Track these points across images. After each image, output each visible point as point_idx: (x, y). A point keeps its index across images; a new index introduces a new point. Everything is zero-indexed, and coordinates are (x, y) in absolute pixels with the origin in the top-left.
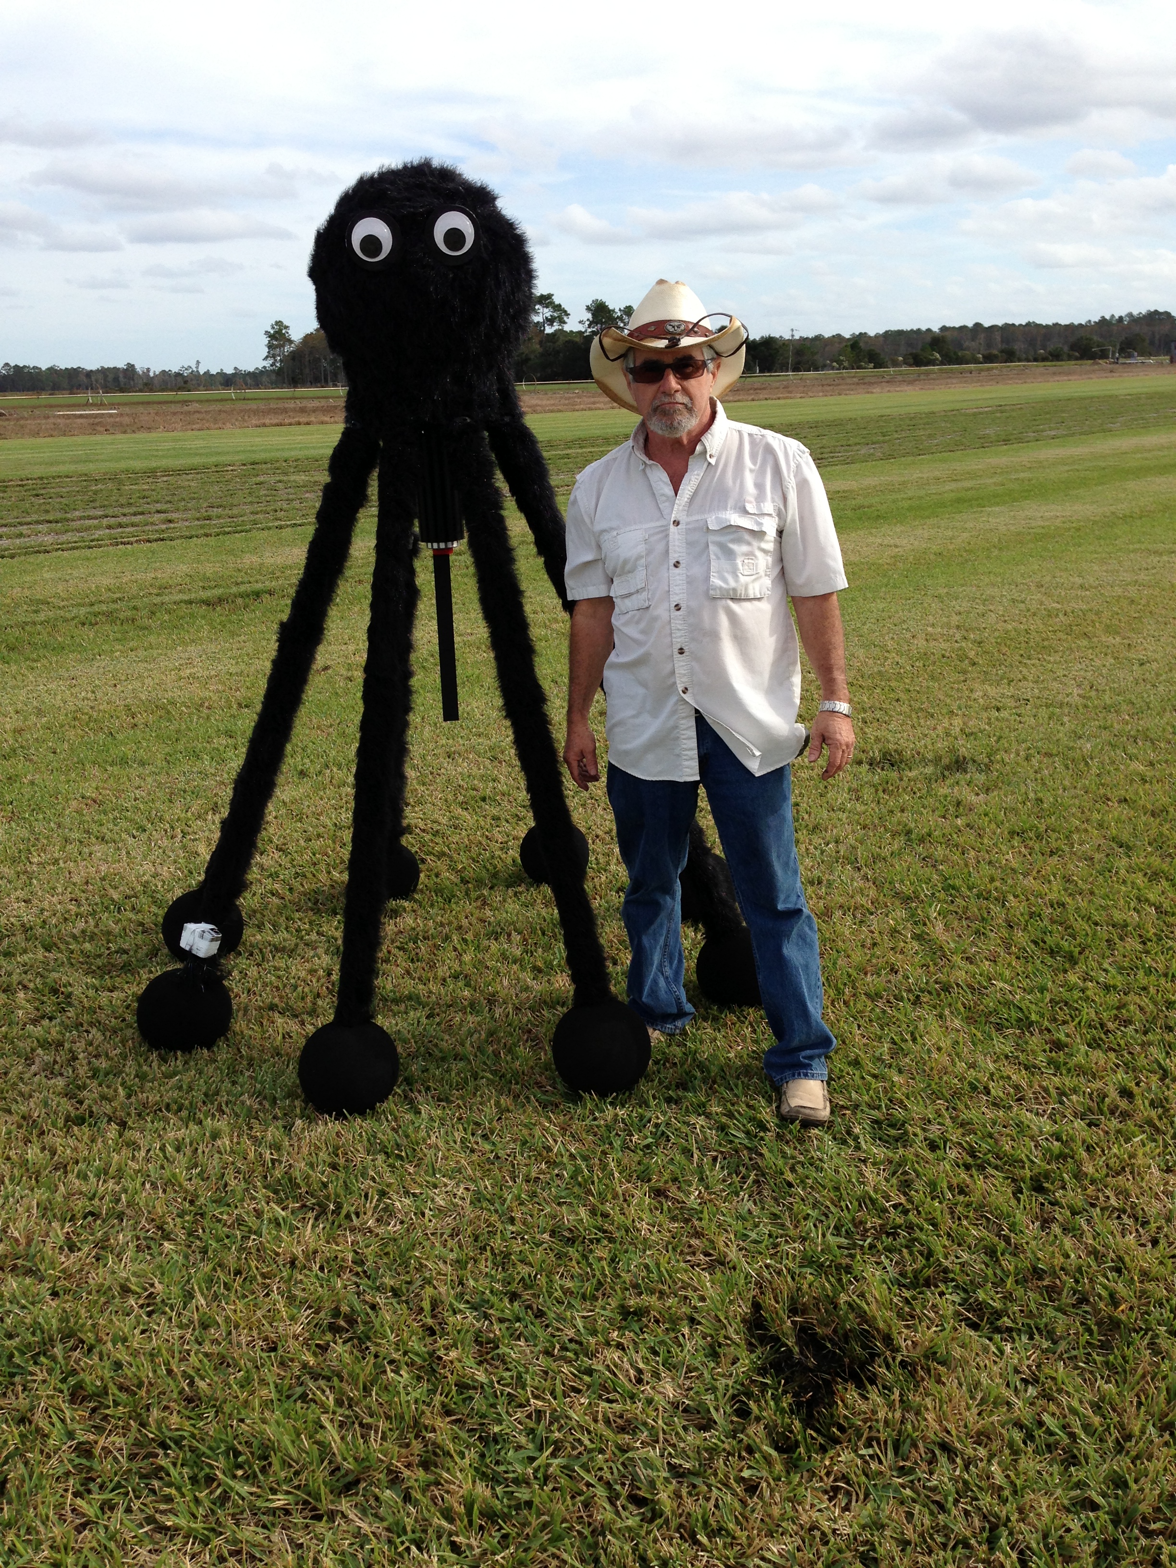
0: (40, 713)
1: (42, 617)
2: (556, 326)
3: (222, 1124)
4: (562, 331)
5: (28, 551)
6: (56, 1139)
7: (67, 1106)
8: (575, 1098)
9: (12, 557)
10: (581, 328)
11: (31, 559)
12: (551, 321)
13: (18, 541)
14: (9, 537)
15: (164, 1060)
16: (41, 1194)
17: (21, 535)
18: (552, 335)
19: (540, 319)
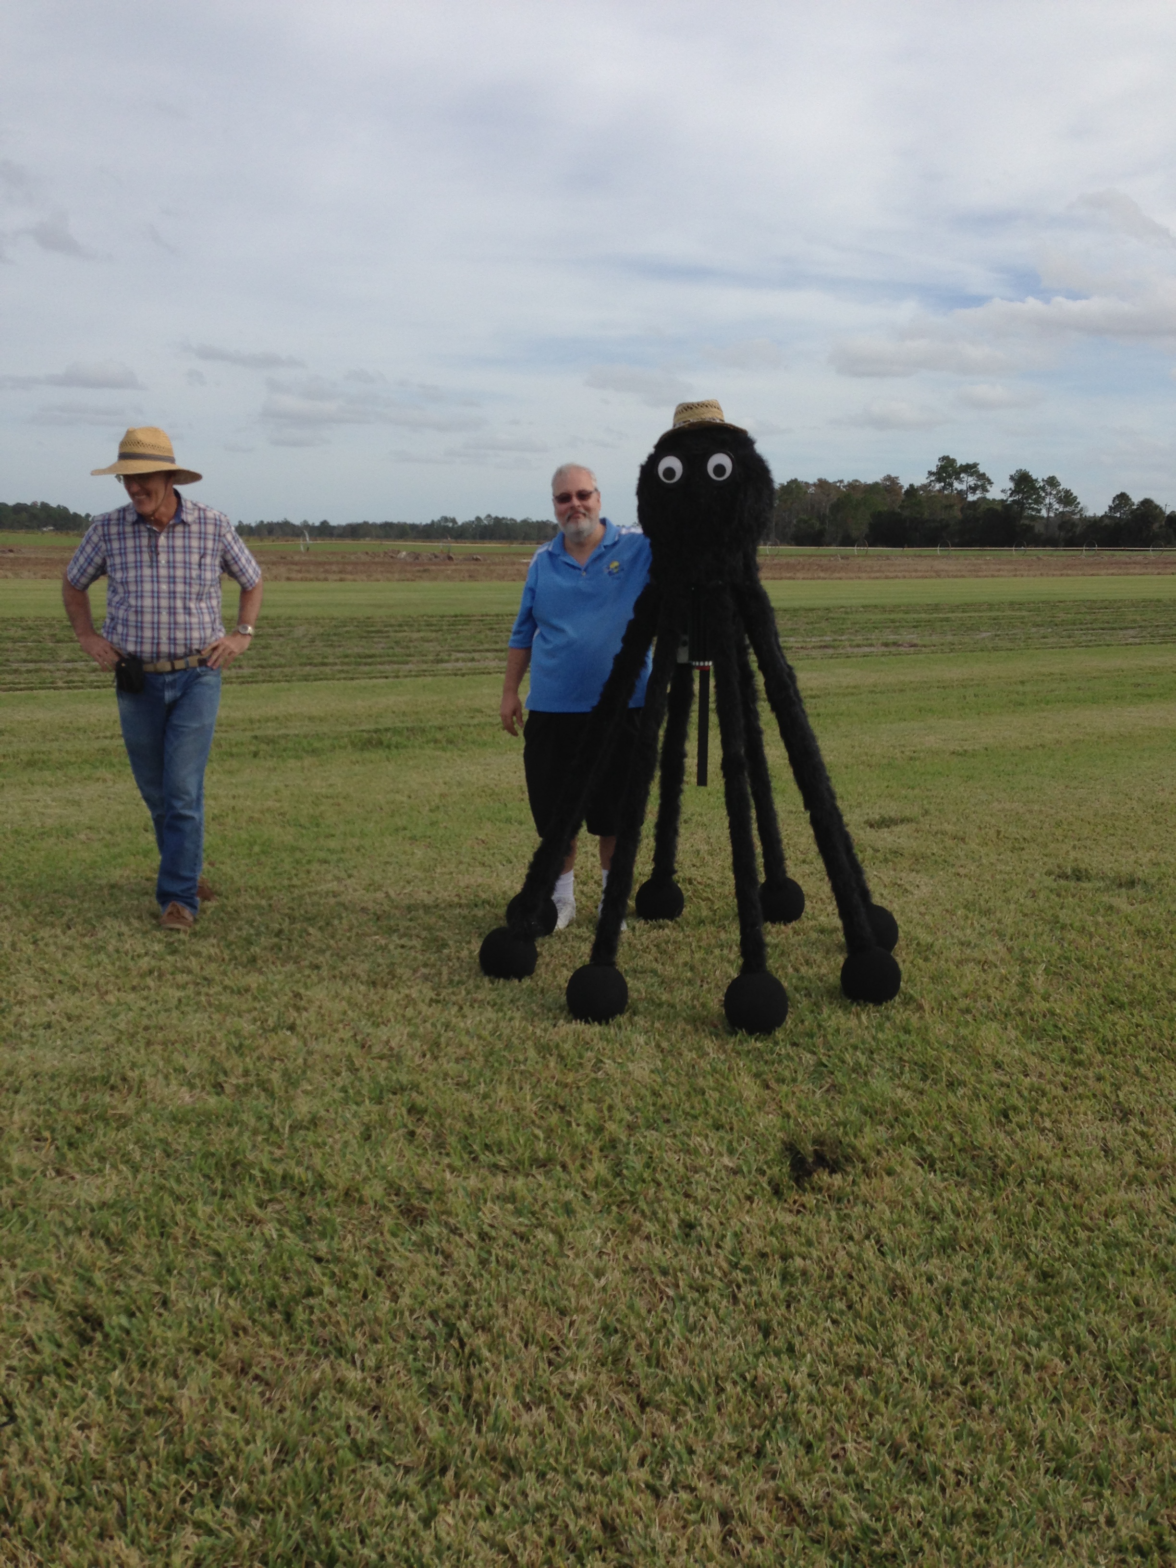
0: (459, 784)
1: (476, 721)
2: (978, 495)
3: (518, 1015)
4: (984, 499)
5: (474, 672)
6: (423, 1008)
7: (432, 994)
8: (733, 1033)
9: (463, 675)
10: (1003, 497)
11: (477, 678)
12: (973, 489)
13: (469, 664)
14: (464, 660)
15: (492, 983)
16: (410, 1029)
17: (473, 660)
18: (974, 502)
19: (963, 487)
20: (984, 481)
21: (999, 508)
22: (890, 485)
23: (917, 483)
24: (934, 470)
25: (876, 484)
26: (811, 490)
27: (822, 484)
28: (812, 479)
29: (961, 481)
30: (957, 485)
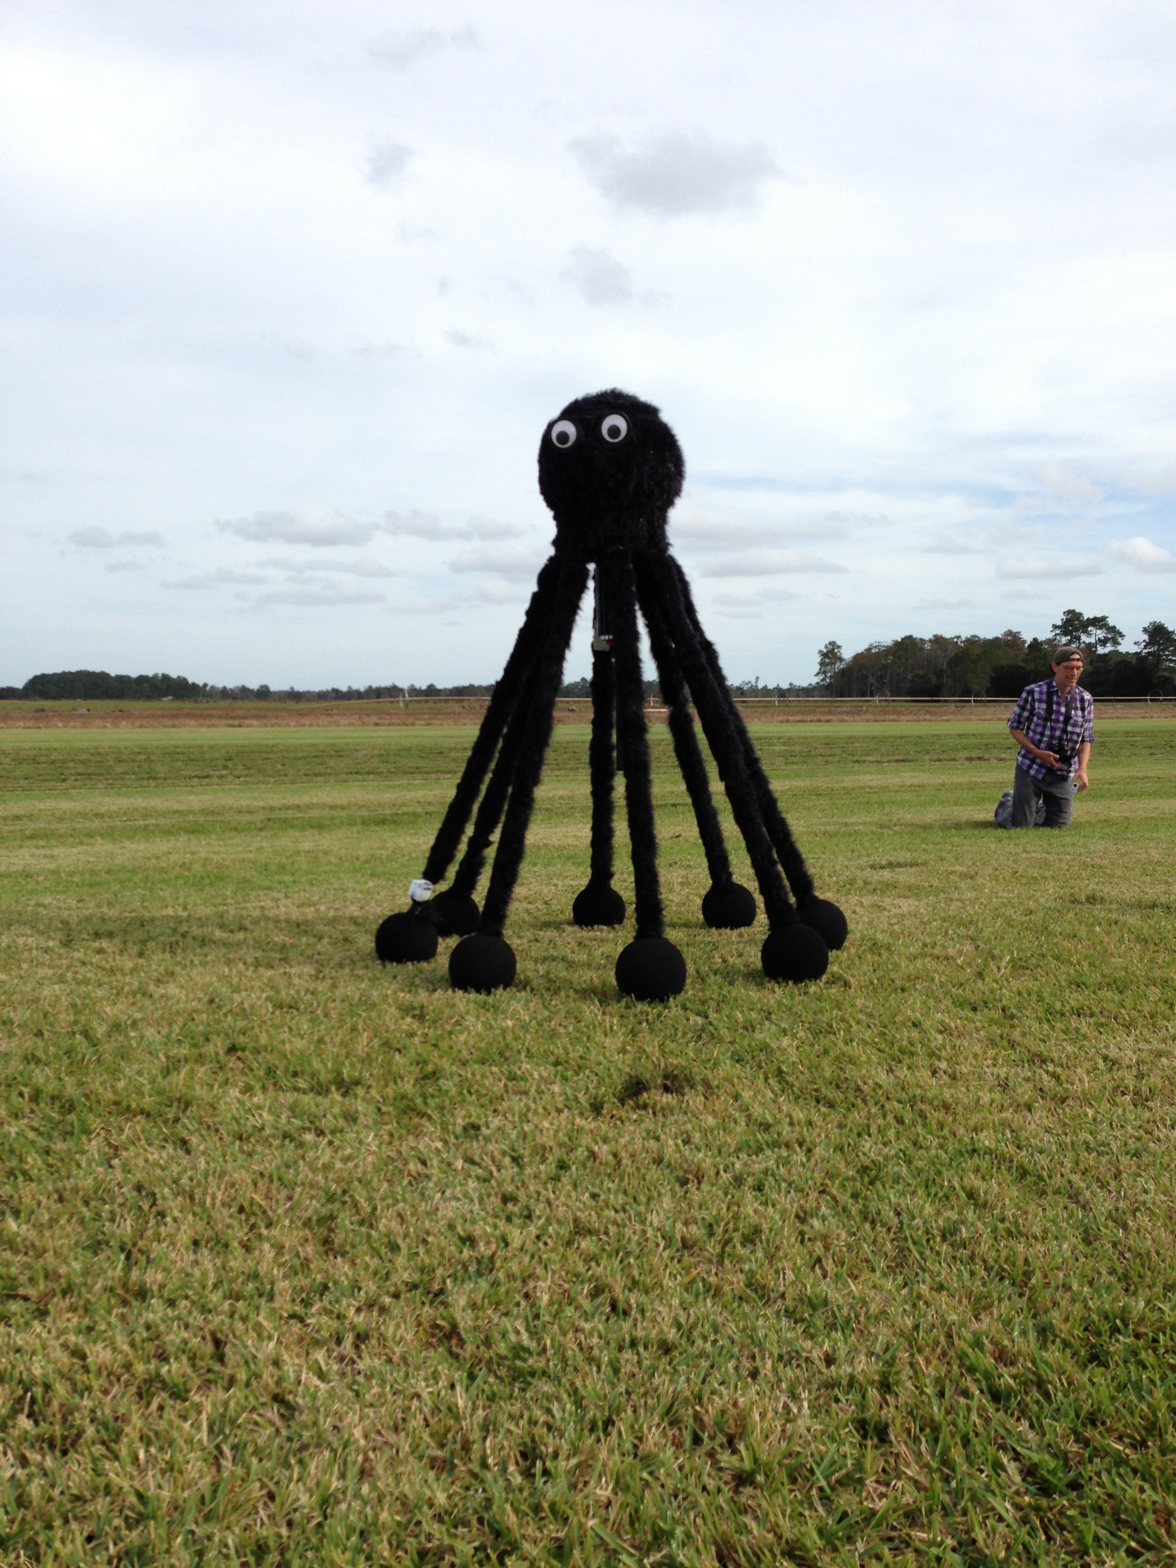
4: (1116, 652)
10: (1137, 649)
12: (1103, 642)
18: (1105, 655)
19: (1092, 640)
20: (1114, 635)
21: (1134, 661)
22: (1012, 640)
23: (1041, 638)
24: (1059, 623)
25: (997, 639)
26: (927, 646)
27: (938, 640)
28: (927, 635)
29: (1089, 634)
30: (1084, 638)
